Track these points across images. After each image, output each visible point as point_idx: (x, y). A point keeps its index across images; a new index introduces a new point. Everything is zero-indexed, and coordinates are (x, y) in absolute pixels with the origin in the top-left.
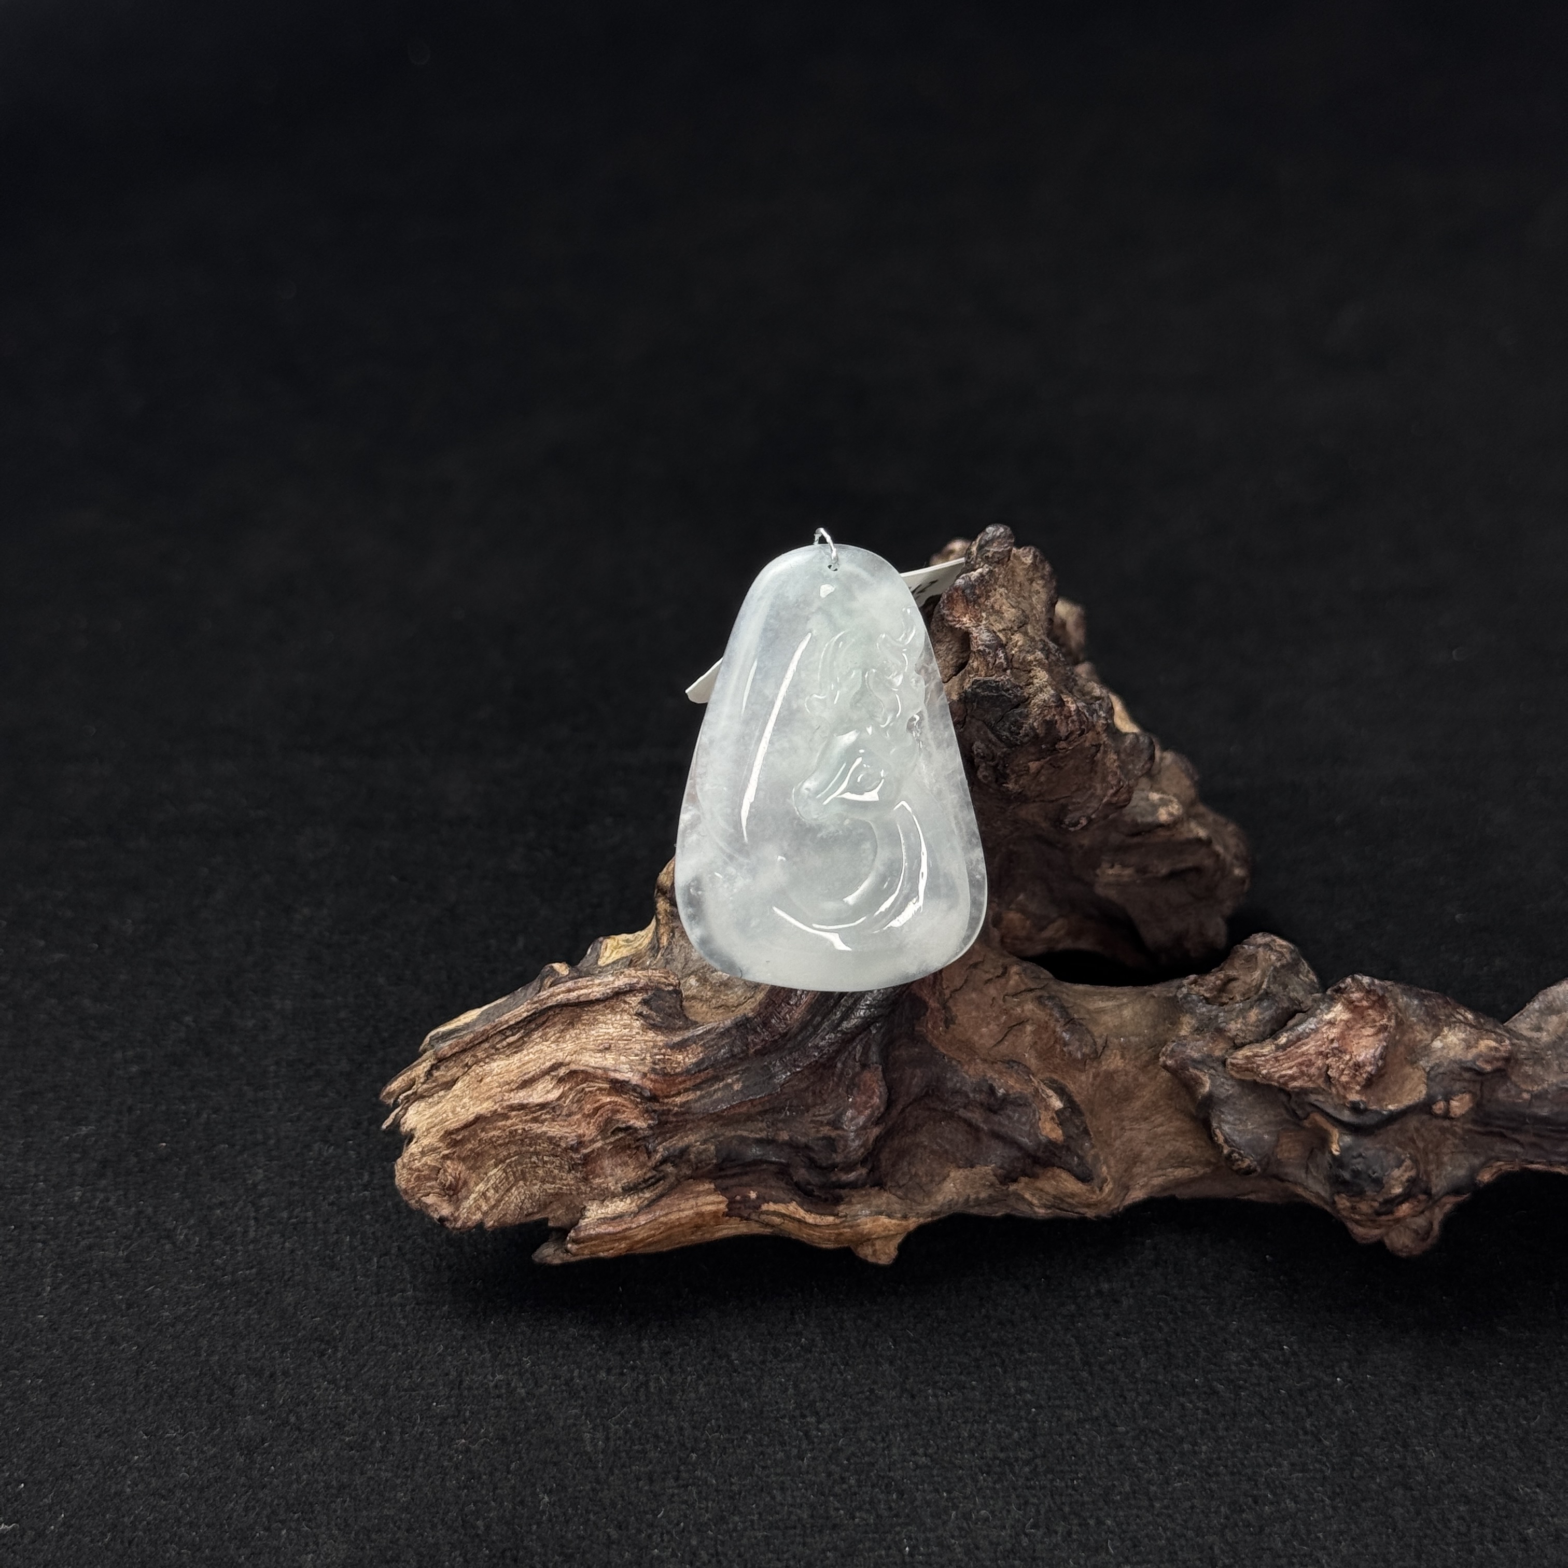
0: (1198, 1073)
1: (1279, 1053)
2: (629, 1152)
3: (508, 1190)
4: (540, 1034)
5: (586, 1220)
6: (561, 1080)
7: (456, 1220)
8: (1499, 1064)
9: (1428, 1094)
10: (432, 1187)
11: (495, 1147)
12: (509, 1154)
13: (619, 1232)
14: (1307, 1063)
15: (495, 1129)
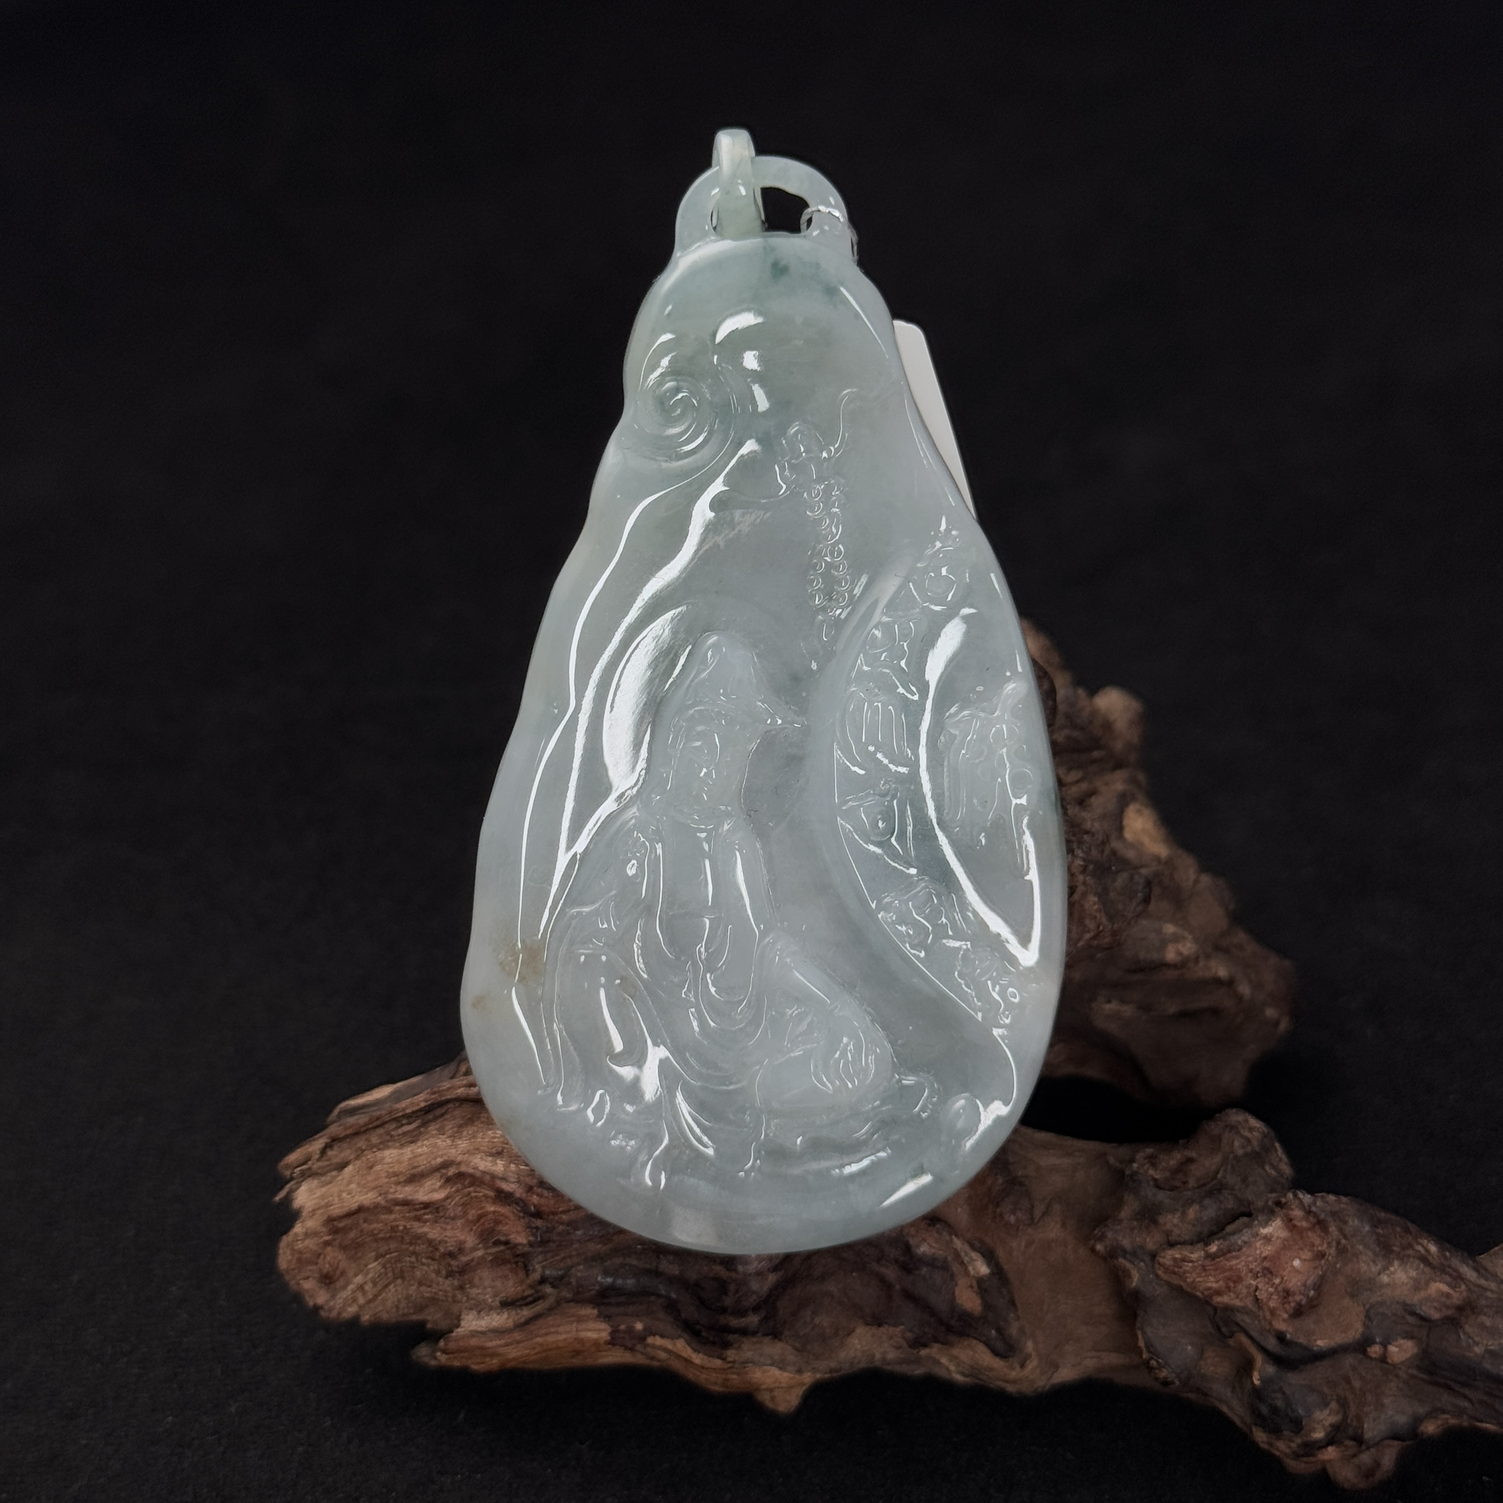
0: (1128, 1265)
1: (1207, 1262)
2: (509, 1266)
3: (387, 1286)
4: (437, 1126)
5: (459, 1330)
6: (448, 1180)
7: (331, 1310)
8: (1449, 1312)
9: (1363, 1334)
10: (310, 1270)
11: (376, 1241)
12: (390, 1249)
13: (489, 1348)
14: (1235, 1278)
15: (378, 1221)
